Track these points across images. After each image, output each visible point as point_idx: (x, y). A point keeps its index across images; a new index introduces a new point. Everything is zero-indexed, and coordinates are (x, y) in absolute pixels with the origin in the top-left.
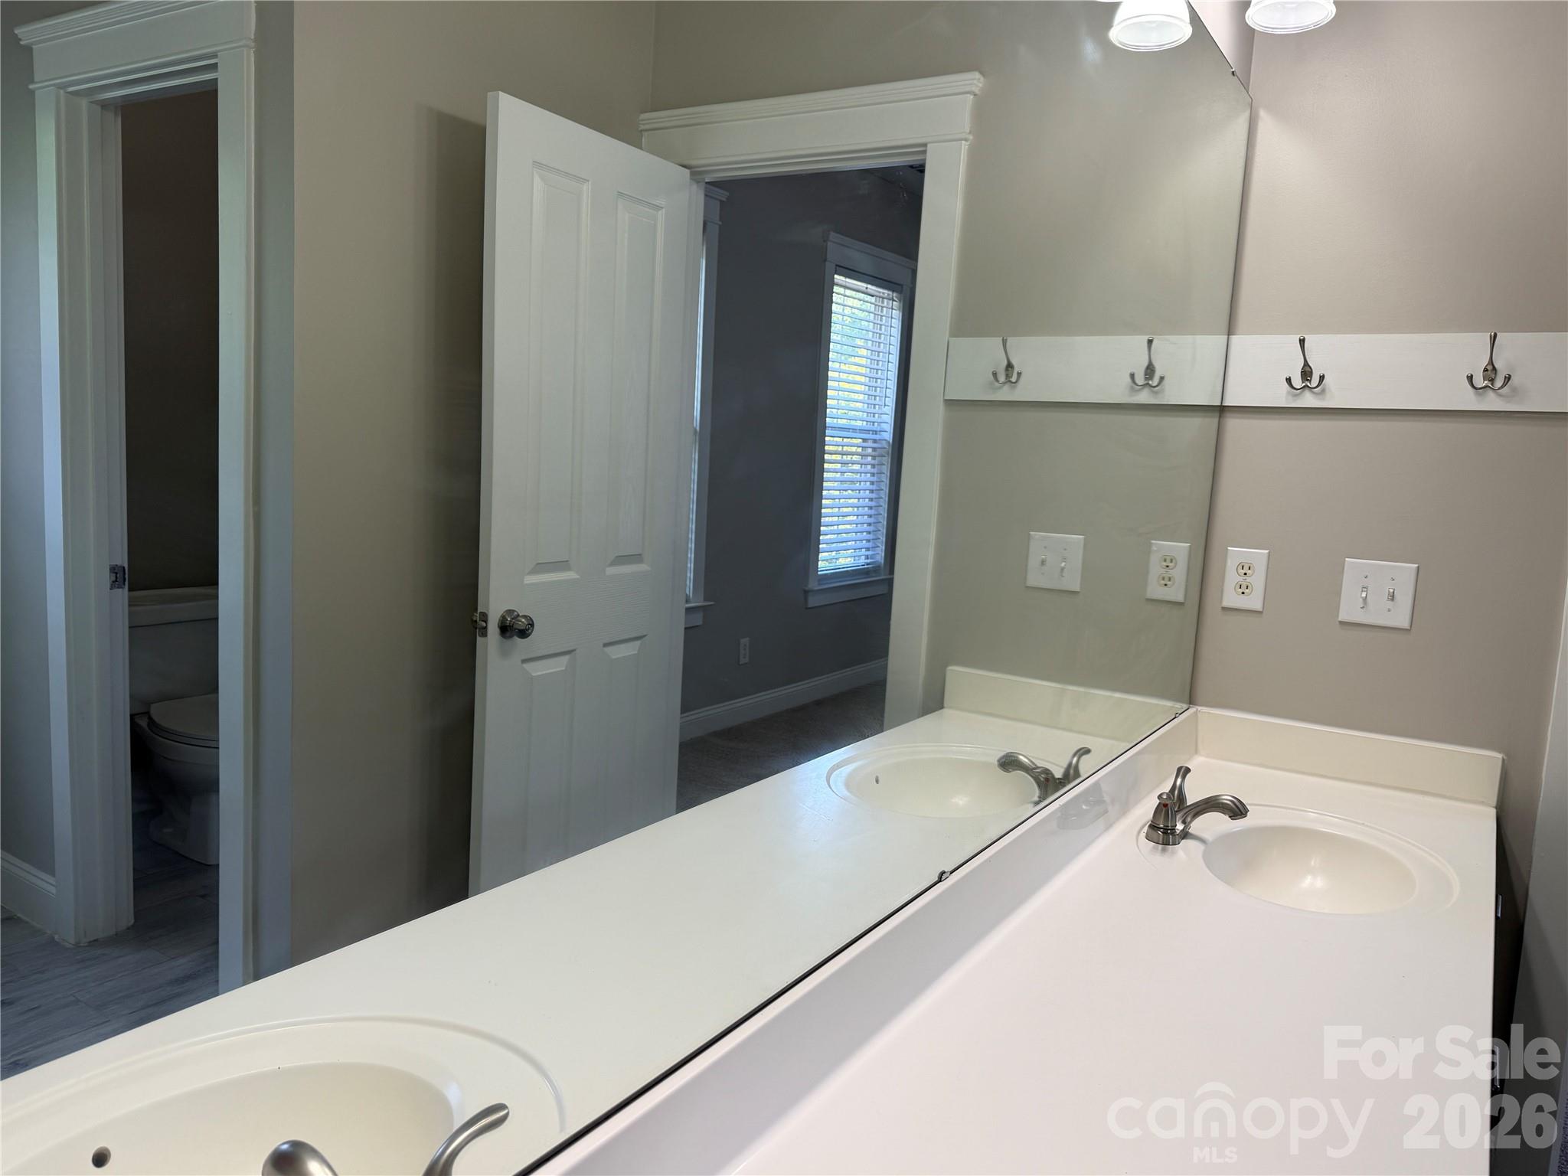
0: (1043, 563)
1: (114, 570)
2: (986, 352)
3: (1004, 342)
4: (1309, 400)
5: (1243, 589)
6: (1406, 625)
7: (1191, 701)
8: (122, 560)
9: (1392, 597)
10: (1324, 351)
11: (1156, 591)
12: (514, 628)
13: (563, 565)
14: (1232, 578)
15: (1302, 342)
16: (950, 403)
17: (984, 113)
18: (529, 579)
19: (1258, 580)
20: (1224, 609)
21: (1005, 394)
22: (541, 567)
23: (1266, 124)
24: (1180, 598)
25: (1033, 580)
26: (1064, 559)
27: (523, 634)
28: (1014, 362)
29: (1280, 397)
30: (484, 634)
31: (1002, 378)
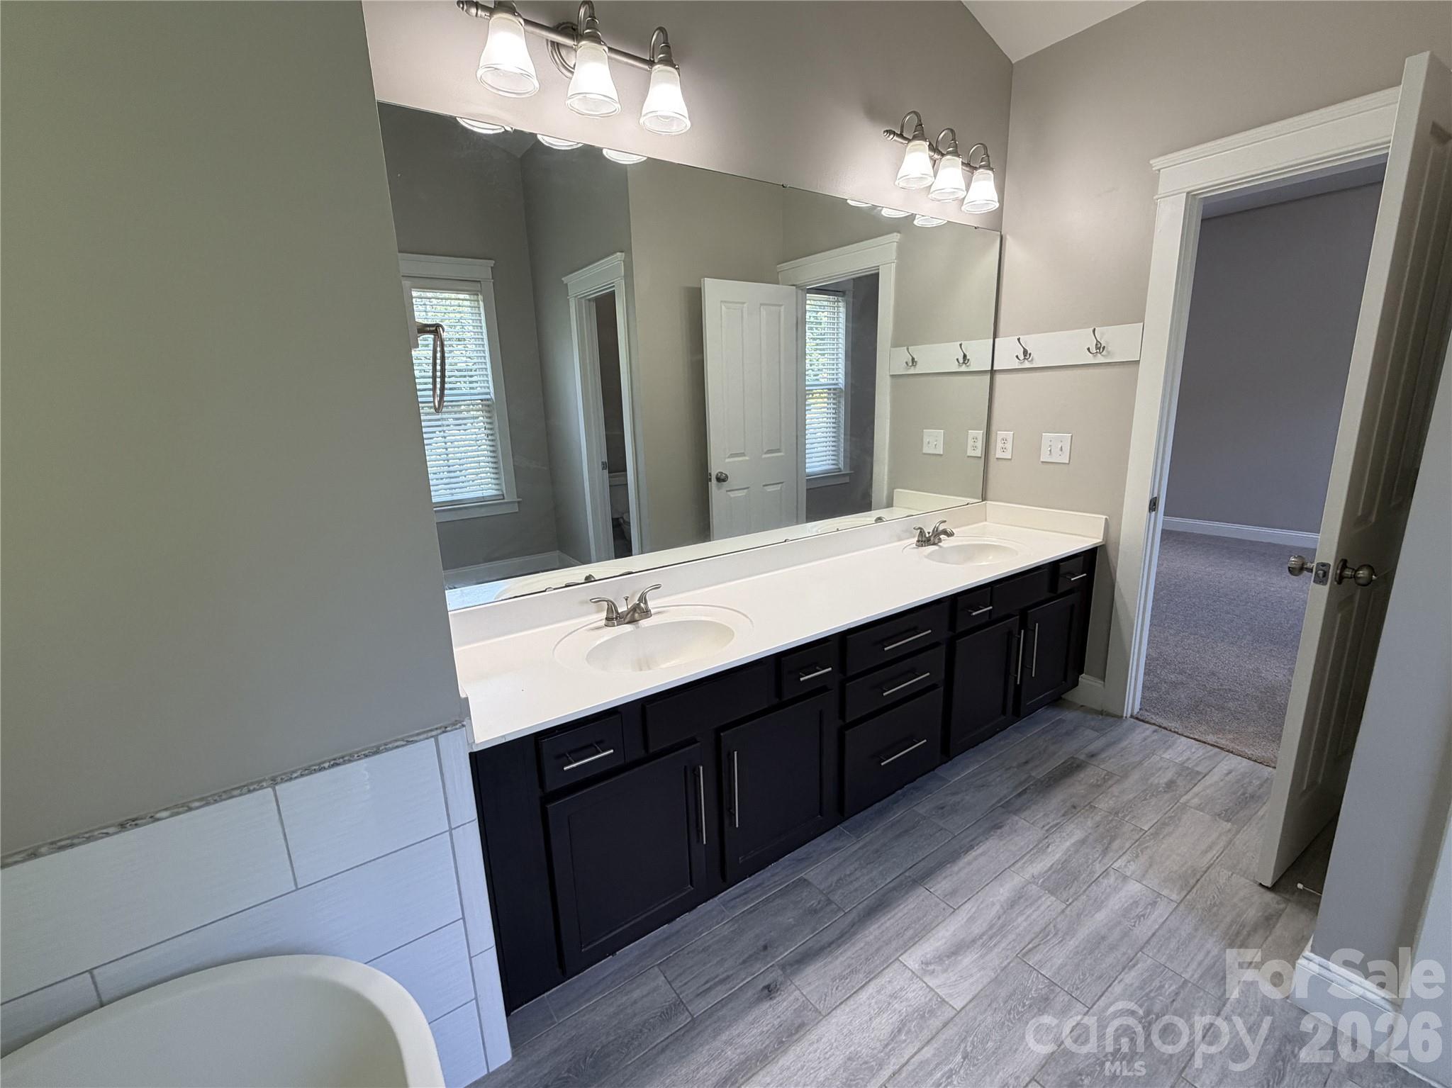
0: (929, 443)
1: (603, 463)
2: (902, 355)
3: (908, 349)
4: (1027, 365)
5: (1004, 450)
6: (1067, 462)
7: (984, 499)
8: (605, 459)
9: (1061, 450)
10: (1030, 342)
11: (970, 452)
12: (721, 479)
13: (743, 454)
14: (1000, 445)
15: (1019, 339)
16: (892, 376)
17: (901, 249)
18: (727, 460)
19: (1009, 446)
20: (997, 458)
21: (912, 371)
22: (732, 456)
23: (1010, 243)
24: (979, 455)
25: (926, 450)
26: (936, 441)
27: (724, 480)
28: (915, 356)
29: (1016, 365)
30: (711, 481)
31: (911, 364)
